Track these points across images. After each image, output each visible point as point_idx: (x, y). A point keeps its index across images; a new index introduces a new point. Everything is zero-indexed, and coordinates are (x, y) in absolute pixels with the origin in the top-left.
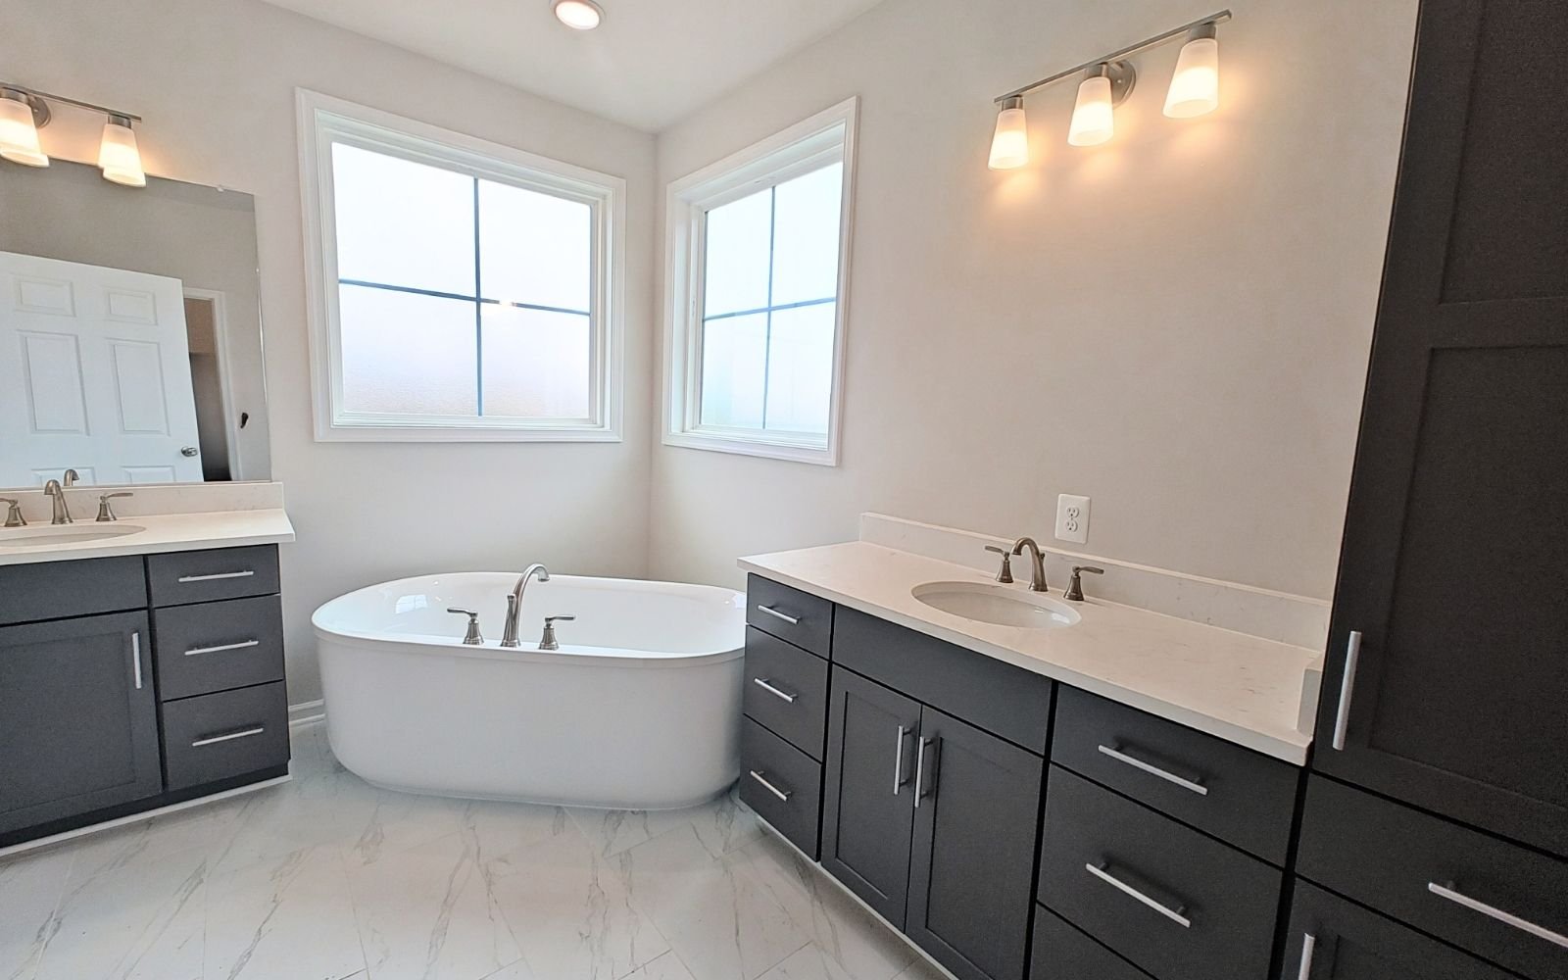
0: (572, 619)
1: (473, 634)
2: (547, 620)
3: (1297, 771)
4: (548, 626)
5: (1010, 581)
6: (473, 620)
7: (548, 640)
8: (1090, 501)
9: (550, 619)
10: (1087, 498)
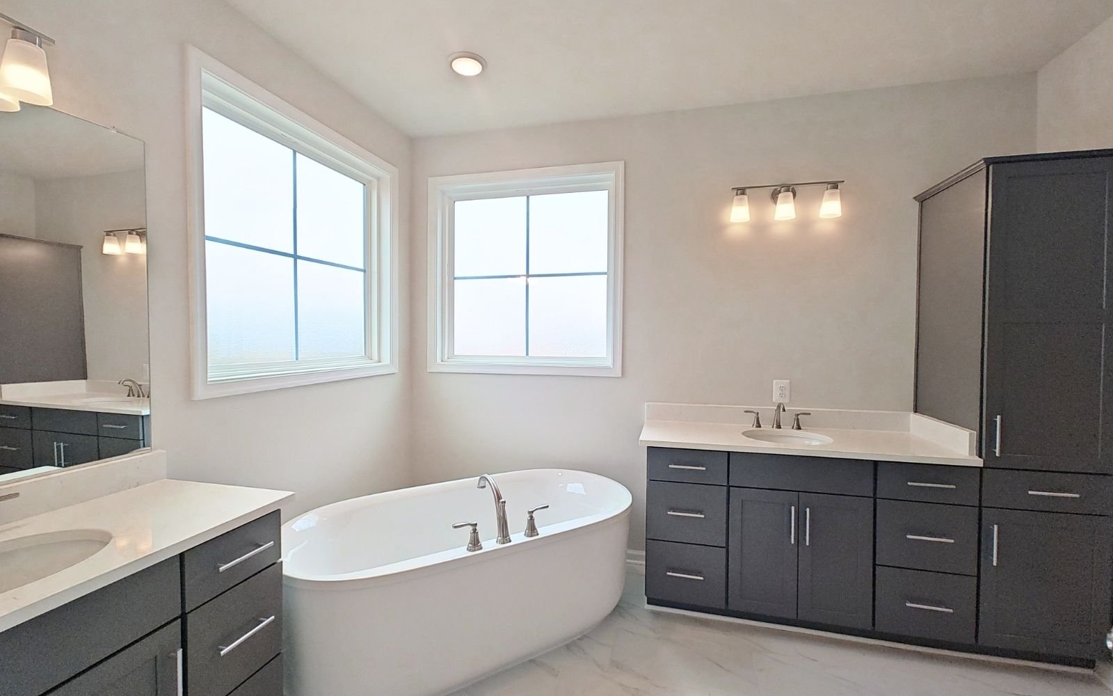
0: (547, 507)
1: (475, 543)
2: (529, 512)
3: (979, 470)
4: (532, 517)
5: (760, 427)
6: (475, 530)
7: (532, 529)
8: (791, 382)
9: (532, 512)
10: (788, 381)
